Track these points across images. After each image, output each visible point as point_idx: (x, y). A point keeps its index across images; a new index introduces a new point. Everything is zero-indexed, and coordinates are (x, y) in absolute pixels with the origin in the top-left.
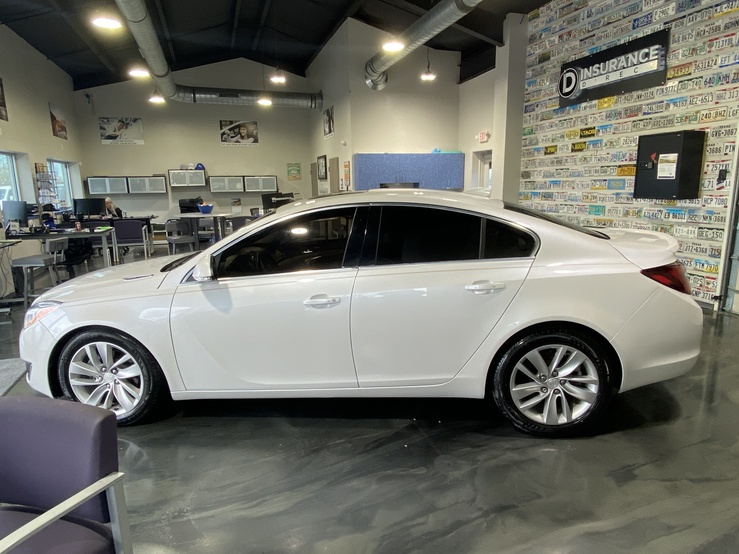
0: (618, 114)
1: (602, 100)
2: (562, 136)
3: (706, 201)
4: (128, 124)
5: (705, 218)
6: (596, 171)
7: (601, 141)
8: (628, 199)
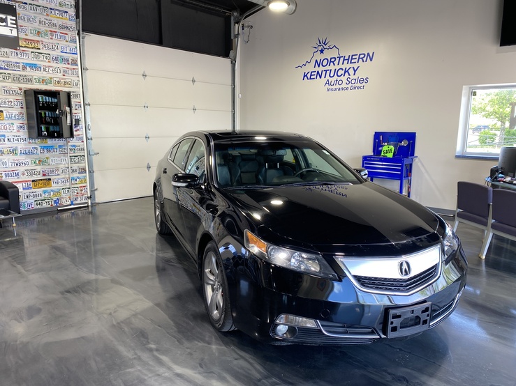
5: (71, 150)
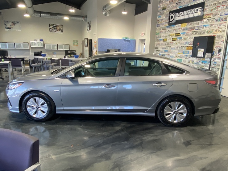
0: (187, 29)
1: (182, 24)
2: (169, 36)
3: (214, 59)
4: (15, 24)
5: (214, 64)
6: (180, 48)
7: (182, 38)
8: (190, 57)
